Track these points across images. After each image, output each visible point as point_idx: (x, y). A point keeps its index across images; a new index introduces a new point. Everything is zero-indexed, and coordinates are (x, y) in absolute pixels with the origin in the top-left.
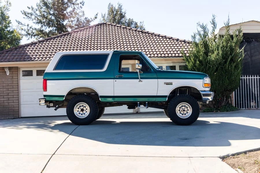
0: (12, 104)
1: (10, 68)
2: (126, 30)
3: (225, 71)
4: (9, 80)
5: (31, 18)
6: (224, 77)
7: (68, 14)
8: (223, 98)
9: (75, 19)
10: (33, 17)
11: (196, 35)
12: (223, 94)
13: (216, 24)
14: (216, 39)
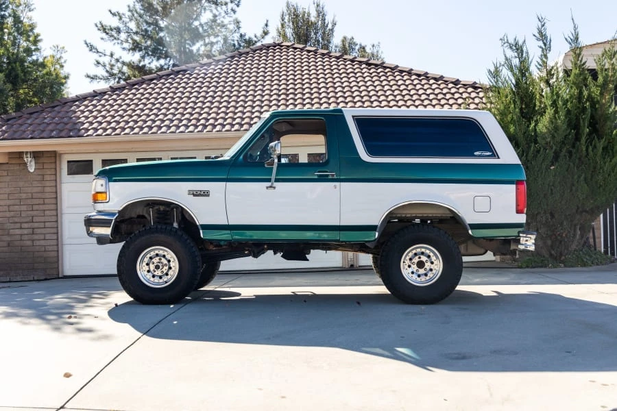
0: (42, 243)
1: (36, 155)
2: (328, 59)
3: (577, 160)
4: (36, 184)
5: (118, 39)
6: (576, 177)
7: (203, 27)
8: (572, 232)
9: (219, 38)
10: (123, 36)
11: (501, 68)
12: (572, 221)
13: (551, 40)
14: (552, 78)
